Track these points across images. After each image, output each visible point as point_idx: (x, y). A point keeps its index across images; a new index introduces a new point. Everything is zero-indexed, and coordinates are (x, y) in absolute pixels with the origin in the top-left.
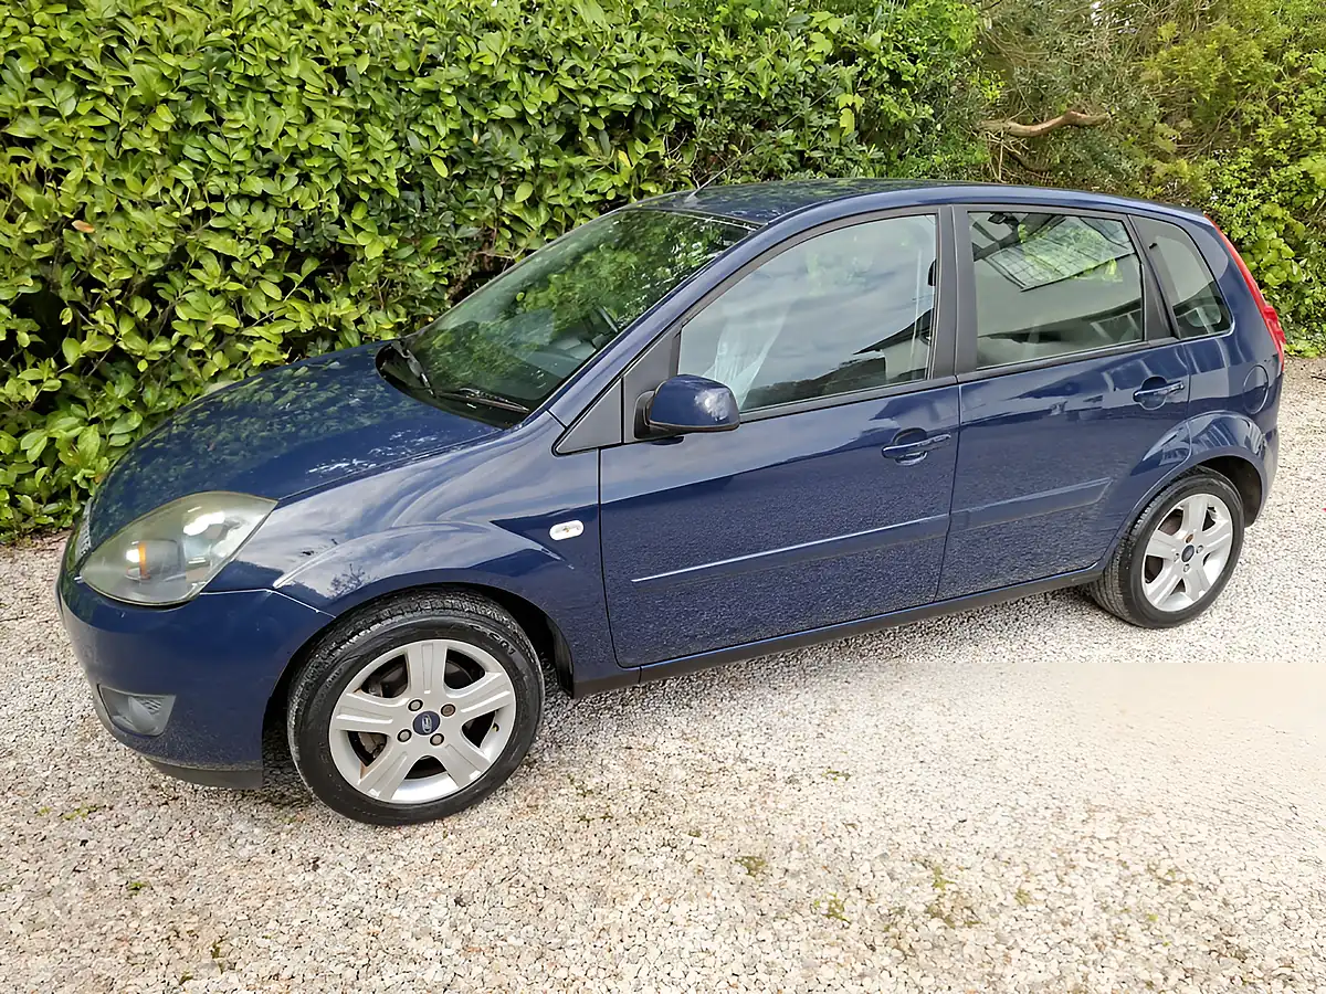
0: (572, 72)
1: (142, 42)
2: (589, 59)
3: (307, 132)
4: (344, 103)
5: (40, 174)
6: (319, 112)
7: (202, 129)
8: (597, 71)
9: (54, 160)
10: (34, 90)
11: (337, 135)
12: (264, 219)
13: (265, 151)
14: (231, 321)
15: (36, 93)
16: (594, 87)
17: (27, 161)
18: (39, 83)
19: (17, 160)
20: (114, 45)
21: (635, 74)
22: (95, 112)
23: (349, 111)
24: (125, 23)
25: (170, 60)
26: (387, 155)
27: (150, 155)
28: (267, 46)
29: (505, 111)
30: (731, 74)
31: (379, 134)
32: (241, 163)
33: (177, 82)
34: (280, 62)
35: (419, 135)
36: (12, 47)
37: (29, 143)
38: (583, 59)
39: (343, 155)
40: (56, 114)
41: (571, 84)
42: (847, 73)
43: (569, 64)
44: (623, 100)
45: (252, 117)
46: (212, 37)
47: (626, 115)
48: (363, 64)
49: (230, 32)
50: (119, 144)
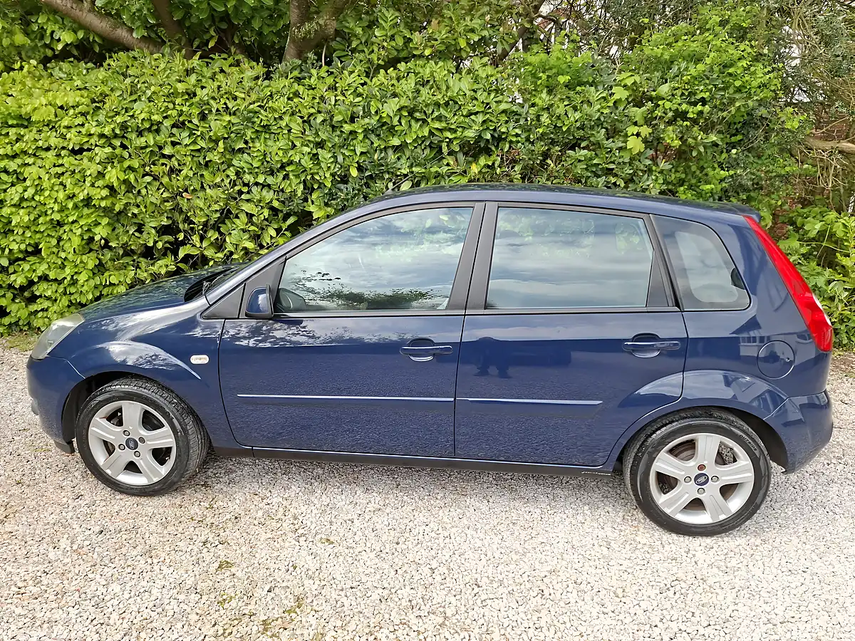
0: (439, 118)
1: (218, 110)
2: (451, 111)
3: (291, 152)
4: (311, 138)
5: (172, 170)
6: (298, 144)
7: (241, 151)
8: (456, 117)
9: (179, 165)
10: (172, 133)
11: (303, 154)
12: (268, 195)
13: (268, 162)
14: (250, 245)
15: (172, 135)
16: (453, 127)
17: (166, 165)
18: (175, 130)
19: (163, 164)
20: (207, 112)
21: (480, 118)
22: (195, 142)
23: (312, 142)
24: (212, 102)
25: (227, 118)
26: (329, 165)
27: (216, 163)
28: (275, 110)
29: (396, 141)
30: (546, 115)
31: (324, 155)
32: (258, 168)
33: (230, 129)
34: (281, 118)
35: (344, 154)
36: (165, 115)
37: (170, 157)
38: (447, 111)
39: (306, 166)
40: (179, 144)
41: (437, 125)
42: (638, 113)
43: (436, 114)
44: (470, 134)
45: (263, 145)
46: (252, 106)
47: (472, 143)
48: (320, 118)
49: (259, 104)
50: (205, 158)
